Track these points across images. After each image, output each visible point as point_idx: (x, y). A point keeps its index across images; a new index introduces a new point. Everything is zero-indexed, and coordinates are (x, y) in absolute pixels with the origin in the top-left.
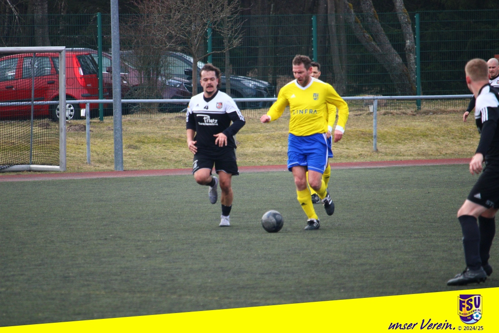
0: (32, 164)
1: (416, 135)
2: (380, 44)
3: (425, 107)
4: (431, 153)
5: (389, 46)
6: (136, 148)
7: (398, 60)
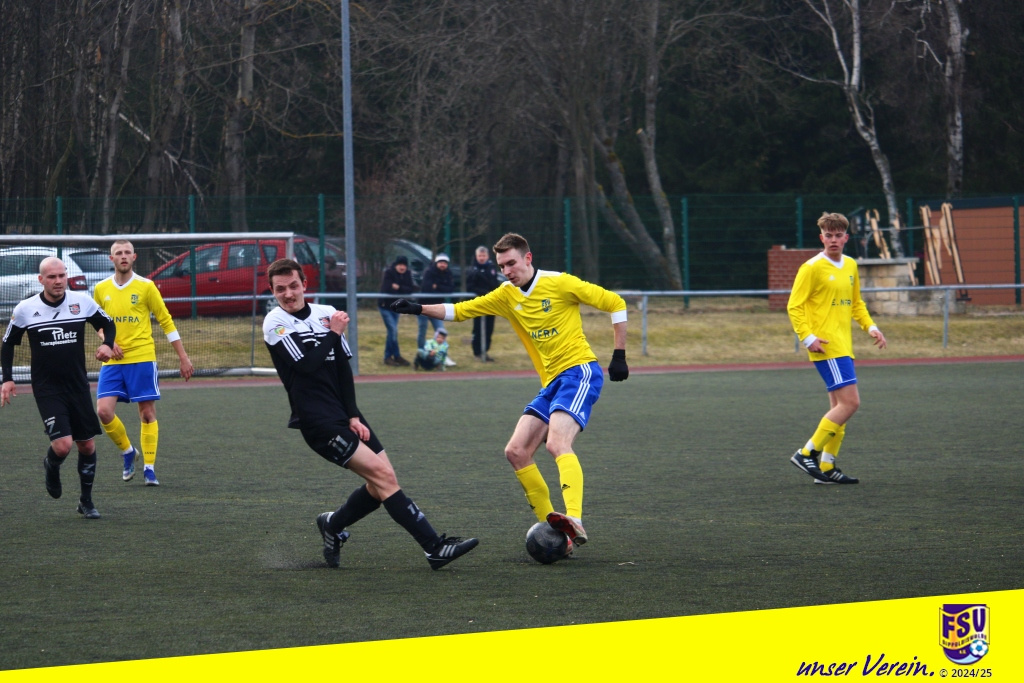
0: (255, 366)
1: (689, 337)
2: (634, 231)
3: (694, 305)
4: (707, 357)
5: (645, 234)
6: (369, 349)
7: (656, 250)
